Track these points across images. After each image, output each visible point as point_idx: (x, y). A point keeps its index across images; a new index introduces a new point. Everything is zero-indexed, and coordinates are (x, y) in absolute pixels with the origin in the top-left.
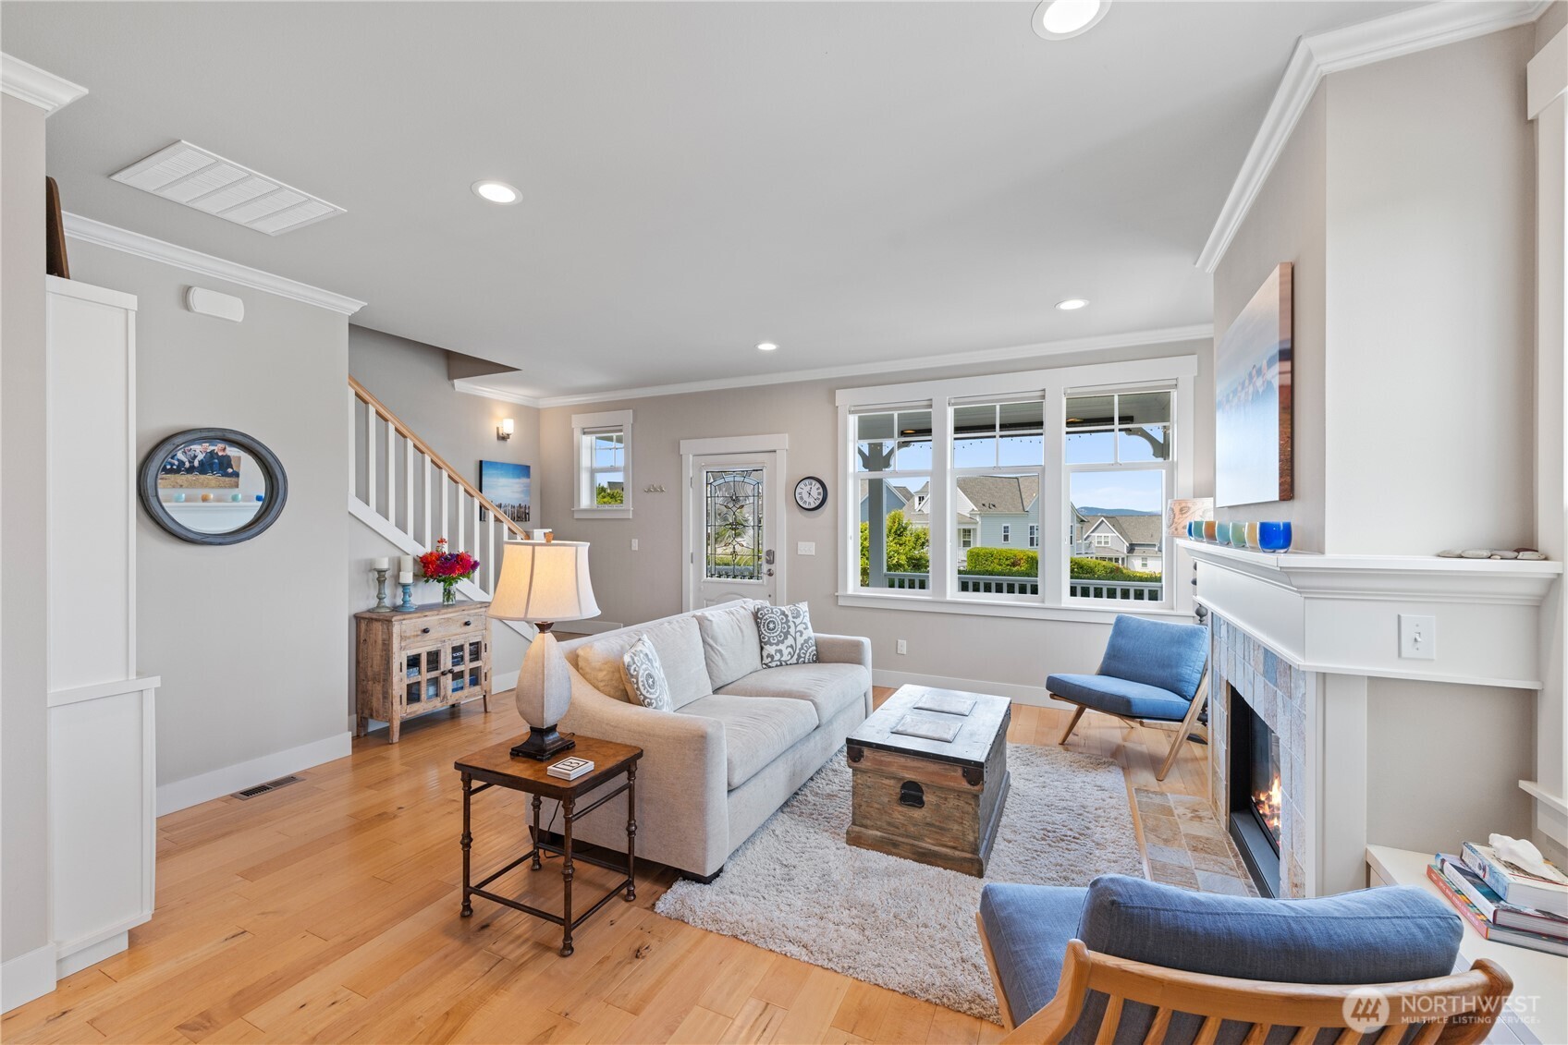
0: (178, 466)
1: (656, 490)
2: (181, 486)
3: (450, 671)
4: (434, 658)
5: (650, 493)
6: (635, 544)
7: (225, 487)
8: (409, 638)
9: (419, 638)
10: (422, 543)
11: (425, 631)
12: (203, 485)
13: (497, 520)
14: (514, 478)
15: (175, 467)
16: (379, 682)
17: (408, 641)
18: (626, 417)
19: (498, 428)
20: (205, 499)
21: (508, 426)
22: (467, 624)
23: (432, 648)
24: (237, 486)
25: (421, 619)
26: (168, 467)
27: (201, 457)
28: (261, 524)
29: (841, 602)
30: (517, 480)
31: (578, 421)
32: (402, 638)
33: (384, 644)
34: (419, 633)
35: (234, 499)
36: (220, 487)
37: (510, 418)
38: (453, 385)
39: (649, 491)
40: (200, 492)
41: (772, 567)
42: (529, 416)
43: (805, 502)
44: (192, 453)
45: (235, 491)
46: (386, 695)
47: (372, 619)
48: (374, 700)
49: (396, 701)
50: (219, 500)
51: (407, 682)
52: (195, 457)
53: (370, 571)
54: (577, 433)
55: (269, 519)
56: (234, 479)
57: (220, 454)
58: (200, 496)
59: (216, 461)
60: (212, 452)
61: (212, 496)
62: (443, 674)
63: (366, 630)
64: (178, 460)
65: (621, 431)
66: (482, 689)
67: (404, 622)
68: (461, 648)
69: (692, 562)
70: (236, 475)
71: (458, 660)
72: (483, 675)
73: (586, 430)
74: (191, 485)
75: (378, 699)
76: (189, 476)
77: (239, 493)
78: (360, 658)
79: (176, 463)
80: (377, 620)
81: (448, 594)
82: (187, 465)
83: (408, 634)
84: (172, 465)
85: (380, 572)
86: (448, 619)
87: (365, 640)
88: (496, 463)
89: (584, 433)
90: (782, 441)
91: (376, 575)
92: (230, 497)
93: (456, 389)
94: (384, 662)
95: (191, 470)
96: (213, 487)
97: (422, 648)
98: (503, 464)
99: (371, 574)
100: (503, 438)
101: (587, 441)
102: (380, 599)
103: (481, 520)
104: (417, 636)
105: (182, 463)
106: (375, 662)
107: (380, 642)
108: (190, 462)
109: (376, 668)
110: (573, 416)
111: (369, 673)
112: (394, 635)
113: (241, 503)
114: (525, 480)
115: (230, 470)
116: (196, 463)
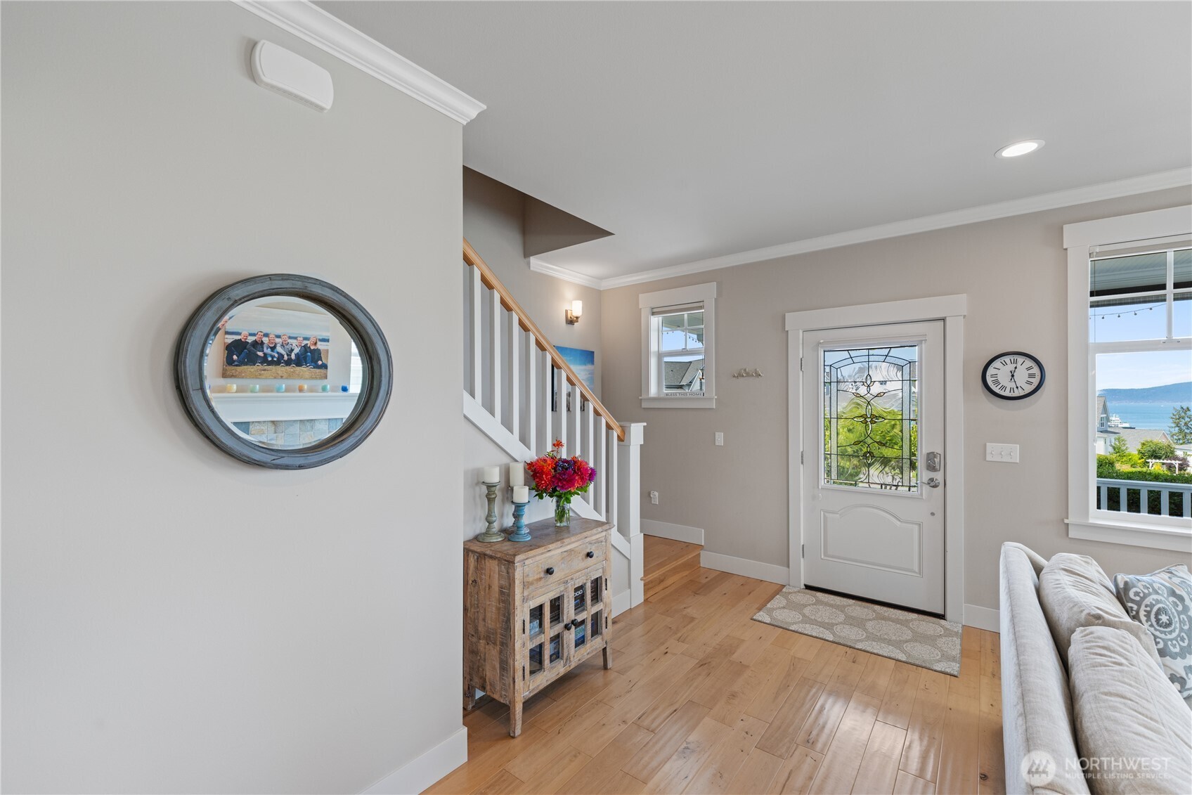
0: (278, 359)
1: (748, 375)
2: (282, 377)
3: (573, 622)
4: (556, 605)
5: (741, 379)
6: (720, 439)
7: (316, 378)
8: (532, 583)
9: (541, 583)
10: (527, 445)
11: (549, 571)
12: (301, 377)
13: (597, 413)
14: (581, 364)
15: (275, 359)
16: (495, 644)
17: (531, 588)
18: (708, 292)
19: (566, 311)
20: (301, 390)
21: (577, 309)
22: (589, 555)
23: (553, 595)
24: (326, 377)
25: (544, 556)
26: (270, 359)
27: (297, 350)
28: (358, 433)
29: (1073, 533)
30: (583, 367)
31: (645, 301)
32: (526, 585)
33: (501, 593)
34: (542, 575)
35: (324, 389)
36: (312, 378)
37: (578, 299)
38: (529, 264)
39: (740, 375)
40: (296, 383)
41: (938, 476)
42: (594, 296)
43: (1004, 388)
44: (289, 347)
45: (324, 382)
46: (505, 665)
47: (485, 555)
48: (488, 668)
49: (519, 675)
50: (311, 390)
51: (531, 645)
52: (292, 350)
53: (477, 484)
54: (645, 312)
55: (368, 423)
56: (323, 371)
57: (312, 348)
58: (297, 387)
59: (309, 354)
60: (305, 346)
61: (306, 387)
62: (567, 627)
63: (476, 568)
64: (278, 353)
65: (701, 308)
66: (603, 640)
67: (527, 562)
68: (582, 587)
69: (802, 463)
70: (325, 366)
71: (580, 603)
72: (604, 620)
73: (655, 310)
74: (290, 376)
75: (494, 668)
76: (288, 368)
77: (328, 383)
78: (469, 605)
79: (276, 355)
80: (491, 557)
81: (561, 513)
82: (286, 357)
83: (530, 579)
84: (273, 357)
85: (490, 487)
86: (571, 550)
87: (475, 581)
88: (566, 348)
89: (653, 314)
90: (955, 305)
91: (484, 488)
92: (321, 388)
93: (532, 269)
94: (501, 617)
95: (288, 363)
96: (307, 379)
97: (545, 599)
98: (572, 350)
99: (477, 489)
100: (571, 322)
101: (655, 321)
102: (490, 523)
103: (552, 410)
104: (541, 578)
105: (281, 356)
106: (488, 615)
107: (496, 588)
108: (288, 355)
109: (491, 624)
110: (640, 295)
111: (481, 629)
112: (517, 582)
113: (330, 394)
114: (589, 367)
115: (320, 363)
116: (293, 356)
